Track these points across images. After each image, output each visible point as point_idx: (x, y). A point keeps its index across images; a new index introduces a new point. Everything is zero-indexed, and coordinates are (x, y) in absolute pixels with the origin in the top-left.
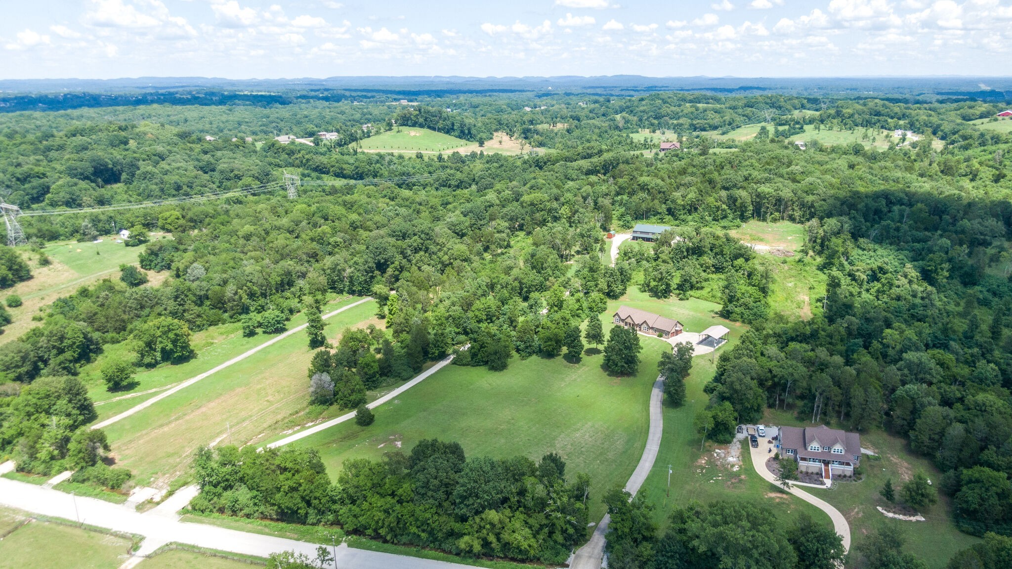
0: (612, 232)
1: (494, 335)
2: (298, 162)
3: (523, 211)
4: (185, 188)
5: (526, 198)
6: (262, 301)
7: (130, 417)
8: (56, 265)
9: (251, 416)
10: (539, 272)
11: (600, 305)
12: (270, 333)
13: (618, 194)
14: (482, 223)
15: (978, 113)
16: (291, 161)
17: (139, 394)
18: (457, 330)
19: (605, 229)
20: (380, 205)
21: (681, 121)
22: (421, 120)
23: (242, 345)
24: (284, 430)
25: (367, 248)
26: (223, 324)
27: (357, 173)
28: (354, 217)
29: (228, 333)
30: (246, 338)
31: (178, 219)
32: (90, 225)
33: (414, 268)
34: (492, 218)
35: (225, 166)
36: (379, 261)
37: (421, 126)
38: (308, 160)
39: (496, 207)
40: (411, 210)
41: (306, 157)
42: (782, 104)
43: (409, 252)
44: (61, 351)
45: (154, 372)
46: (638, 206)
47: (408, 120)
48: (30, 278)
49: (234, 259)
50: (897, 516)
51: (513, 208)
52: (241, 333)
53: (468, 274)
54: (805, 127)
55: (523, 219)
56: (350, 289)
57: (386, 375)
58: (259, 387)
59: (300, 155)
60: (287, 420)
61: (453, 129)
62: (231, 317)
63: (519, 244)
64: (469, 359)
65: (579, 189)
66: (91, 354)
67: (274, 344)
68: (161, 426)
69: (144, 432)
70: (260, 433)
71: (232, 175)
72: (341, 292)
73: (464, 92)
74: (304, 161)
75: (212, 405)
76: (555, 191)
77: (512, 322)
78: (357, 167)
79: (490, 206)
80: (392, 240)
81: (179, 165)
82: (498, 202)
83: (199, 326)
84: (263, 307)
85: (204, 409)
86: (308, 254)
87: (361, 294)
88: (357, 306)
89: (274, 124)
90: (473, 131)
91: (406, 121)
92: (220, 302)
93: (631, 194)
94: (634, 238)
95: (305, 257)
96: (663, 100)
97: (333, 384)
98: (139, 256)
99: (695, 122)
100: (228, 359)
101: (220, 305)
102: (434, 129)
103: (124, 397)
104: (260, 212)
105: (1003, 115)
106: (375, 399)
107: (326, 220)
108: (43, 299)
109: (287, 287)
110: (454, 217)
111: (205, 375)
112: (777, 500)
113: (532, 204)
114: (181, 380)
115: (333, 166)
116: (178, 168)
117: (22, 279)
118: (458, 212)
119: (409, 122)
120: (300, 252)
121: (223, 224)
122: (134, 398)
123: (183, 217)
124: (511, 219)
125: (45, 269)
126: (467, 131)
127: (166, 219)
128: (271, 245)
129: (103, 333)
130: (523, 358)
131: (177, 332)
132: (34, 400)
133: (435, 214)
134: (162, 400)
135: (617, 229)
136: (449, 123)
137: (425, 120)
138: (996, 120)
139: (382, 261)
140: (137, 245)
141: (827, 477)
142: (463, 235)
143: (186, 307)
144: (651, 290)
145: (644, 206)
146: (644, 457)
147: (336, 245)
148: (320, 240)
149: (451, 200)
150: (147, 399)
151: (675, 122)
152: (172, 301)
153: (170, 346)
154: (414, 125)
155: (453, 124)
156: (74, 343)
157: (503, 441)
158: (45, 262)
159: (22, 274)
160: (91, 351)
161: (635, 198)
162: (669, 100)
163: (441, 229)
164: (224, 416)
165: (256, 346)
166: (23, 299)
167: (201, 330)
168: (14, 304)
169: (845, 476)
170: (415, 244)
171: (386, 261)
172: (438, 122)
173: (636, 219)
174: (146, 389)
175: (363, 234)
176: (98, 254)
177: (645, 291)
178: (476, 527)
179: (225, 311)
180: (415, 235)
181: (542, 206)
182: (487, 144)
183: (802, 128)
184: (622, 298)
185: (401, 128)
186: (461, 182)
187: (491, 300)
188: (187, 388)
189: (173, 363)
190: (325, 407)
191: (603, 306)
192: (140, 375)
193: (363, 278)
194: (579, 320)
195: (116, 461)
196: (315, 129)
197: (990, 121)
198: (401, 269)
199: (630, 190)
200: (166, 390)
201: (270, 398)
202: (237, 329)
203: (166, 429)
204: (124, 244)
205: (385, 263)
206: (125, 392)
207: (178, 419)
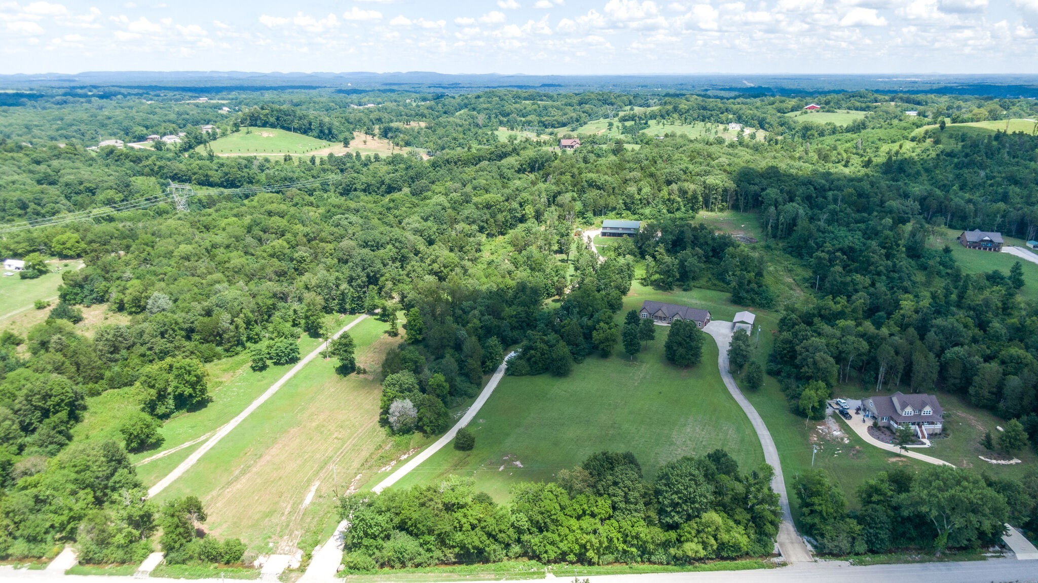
0: (578, 230)
2: (147, 169)
4: (32, 206)
5: (480, 200)
6: (258, 329)
9: (330, 458)
12: (283, 365)
15: (790, 107)
16: (138, 168)
17: (172, 451)
21: (529, 118)
22: (272, 120)
23: (259, 381)
24: (380, 467)
26: (219, 359)
27: (227, 181)
29: (233, 369)
30: (258, 373)
35: (72, 177)
36: (369, 275)
37: (273, 126)
38: (160, 167)
41: (158, 163)
42: (614, 100)
44: (46, 414)
46: (597, 203)
47: (256, 120)
50: (999, 462)
51: (473, 210)
52: (247, 367)
54: (650, 122)
56: (342, 307)
57: (452, 395)
58: (314, 424)
59: (150, 162)
60: (375, 457)
61: (310, 129)
62: (227, 350)
64: (528, 368)
66: (77, 412)
67: (295, 375)
68: (229, 483)
69: (214, 493)
70: (356, 474)
71: (81, 187)
73: (268, 89)
74: (156, 168)
75: (274, 451)
78: (226, 174)
79: (443, 210)
81: (10, 178)
84: (259, 336)
85: (267, 458)
86: (276, 273)
87: (355, 312)
88: (358, 324)
89: (75, 128)
90: (334, 131)
91: (254, 121)
92: (212, 334)
94: (604, 234)
95: (274, 276)
96: (500, 97)
97: (416, 410)
99: (543, 119)
100: (252, 399)
101: (212, 338)
102: (289, 129)
103: (154, 457)
105: (809, 108)
106: (455, 421)
110: (414, 223)
112: (900, 464)
113: (489, 206)
114: (213, 429)
115: (195, 174)
116: (14, 183)
118: (416, 217)
119: (258, 122)
122: (169, 457)
123: (83, 239)
126: (326, 131)
127: (64, 243)
134: (206, 454)
135: (580, 226)
136: (305, 122)
137: (278, 119)
138: (806, 113)
139: (372, 274)
140: (37, 277)
141: (924, 437)
143: (177, 343)
144: (652, 284)
145: (602, 202)
146: (763, 442)
147: (304, 260)
150: (188, 456)
151: (523, 119)
152: (159, 338)
153: (188, 391)
154: (264, 125)
155: (310, 124)
162: (505, 98)
164: (298, 463)
165: (276, 380)
169: (936, 434)
171: (376, 273)
172: (293, 121)
173: (595, 215)
174: (176, 445)
177: (648, 285)
178: (694, 532)
179: (219, 344)
181: (499, 207)
182: (352, 143)
183: (646, 123)
184: (629, 293)
185: (251, 128)
186: (369, 185)
188: (228, 435)
189: (189, 411)
190: (406, 437)
195: (206, 532)
196: (145, 131)
197: (802, 114)
200: (206, 440)
201: (337, 435)
202: (240, 364)
203: (238, 486)
204: (19, 277)
205: (374, 276)
206: (153, 451)
207: (244, 472)
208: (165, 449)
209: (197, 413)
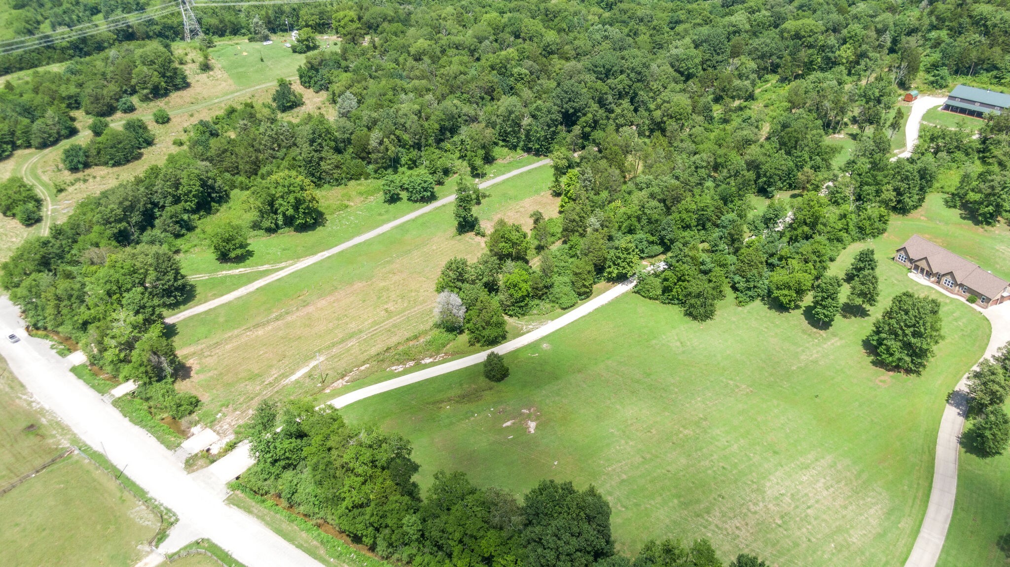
0: (913, 93)
1: (702, 263)
3: (781, 45)
5: (790, 25)
6: (414, 153)
7: (229, 303)
8: (217, 73)
9: (360, 331)
10: (788, 153)
11: (877, 225)
12: (416, 201)
13: (934, 27)
14: (720, 58)
17: (248, 270)
18: (651, 238)
19: (902, 85)
20: (590, 17)
23: (380, 214)
24: (393, 364)
25: (559, 84)
26: (366, 179)
28: (551, 36)
29: (369, 193)
30: (386, 205)
31: (352, 21)
32: (260, 23)
33: (611, 127)
34: (735, 54)
36: (567, 111)
39: (744, 35)
40: (626, 30)
43: (610, 98)
44: (177, 199)
45: (274, 239)
46: (964, 53)
48: (188, 85)
49: (394, 89)
51: (768, 39)
52: (381, 196)
53: (684, 145)
55: (780, 58)
56: (525, 145)
57: (540, 298)
58: (382, 284)
60: (401, 348)
62: (376, 172)
63: (767, 96)
64: (659, 292)
65: (872, 16)
66: (213, 204)
67: (416, 218)
68: (257, 326)
69: (236, 332)
70: (364, 363)
72: (514, 148)
75: (322, 303)
76: (835, 17)
77: (733, 241)
79: (735, 32)
80: (590, 78)
82: (748, 27)
83: (337, 180)
84: (414, 162)
85: (311, 309)
86: (483, 89)
87: (538, 153)
88: (529, 172)
92: (363, 150)
93: (956, 32)
94: (947, 107)
95: (478, 93)
97: (464, 309)
98: (298, 70)
100: (359, 234)
101: (364, 155)
103: (231, 272)
104: (445, 19)
106: (518, 334)
107: (517, 37)
108: (192, 115)
109: (448, 134)
110: (681, 48)
111: (326, 254)
113: (797, 36)
114: (298, 257)
117: (177, 88)
118: (687, 40)
120: (472, 86)
121: (396, 34)
122: (240, 276)
123: (360, 18)
124: (763, 57)
125: (204, 77)
127: (339, 21)
128: (442, 70)
129: (233, 175)
130: (740, 303)
131: (298, 195)
132: (117, 276)
133: (657, 38)
134: (270, 284)
135: (922, 87)
139: (571, 111)
140: (303, 53)
142: (689, 77)
143: (323, 154)
144: (964, 206)
145: (974, 55)
147: (520, 78)
148: (502, 69)
149: (683, 17)
150: (254, 280)
153: (291, 211)
156: (191, 191)
157: (683, 461)
158: (206, 67)
159: (178, 81)
160: (213, 200)
161: (961, 42)
163: (660, 67)
164: (330, 325)
165: (395, 218)
166: (171, 114)
167: (340, 184)
168: (160, 120)
170: (620, 87)
171: (576, 111)
173: (956, 72)
174: (257, 264)
175: (557, 63)
176: (262, 60)
177: (955, 207)
179: (369, 163)
180: (622, 72)
181: (811, 40)
184: (914, 213)
187: (708, 197)
189: (297, 230)
190: (451, 336)
191: (881, 226)
192: (258, 242)
193: (543, 133)
194: (840, 245)
195: (192, 373)
198: (595, 124)
199: (954, 24)
200: (282, 269)
201: (391, 306)
202: (377, 190)
203: (260, 332)
204: (291, 49)
205: (574, 114)
206: (235, 265)
207: (277, 319)
208: (245, 267)
209: (304, 234)
